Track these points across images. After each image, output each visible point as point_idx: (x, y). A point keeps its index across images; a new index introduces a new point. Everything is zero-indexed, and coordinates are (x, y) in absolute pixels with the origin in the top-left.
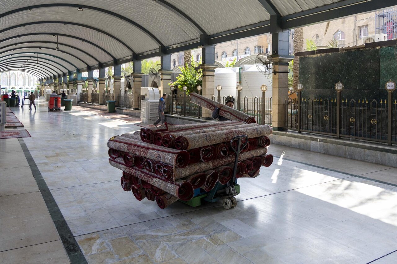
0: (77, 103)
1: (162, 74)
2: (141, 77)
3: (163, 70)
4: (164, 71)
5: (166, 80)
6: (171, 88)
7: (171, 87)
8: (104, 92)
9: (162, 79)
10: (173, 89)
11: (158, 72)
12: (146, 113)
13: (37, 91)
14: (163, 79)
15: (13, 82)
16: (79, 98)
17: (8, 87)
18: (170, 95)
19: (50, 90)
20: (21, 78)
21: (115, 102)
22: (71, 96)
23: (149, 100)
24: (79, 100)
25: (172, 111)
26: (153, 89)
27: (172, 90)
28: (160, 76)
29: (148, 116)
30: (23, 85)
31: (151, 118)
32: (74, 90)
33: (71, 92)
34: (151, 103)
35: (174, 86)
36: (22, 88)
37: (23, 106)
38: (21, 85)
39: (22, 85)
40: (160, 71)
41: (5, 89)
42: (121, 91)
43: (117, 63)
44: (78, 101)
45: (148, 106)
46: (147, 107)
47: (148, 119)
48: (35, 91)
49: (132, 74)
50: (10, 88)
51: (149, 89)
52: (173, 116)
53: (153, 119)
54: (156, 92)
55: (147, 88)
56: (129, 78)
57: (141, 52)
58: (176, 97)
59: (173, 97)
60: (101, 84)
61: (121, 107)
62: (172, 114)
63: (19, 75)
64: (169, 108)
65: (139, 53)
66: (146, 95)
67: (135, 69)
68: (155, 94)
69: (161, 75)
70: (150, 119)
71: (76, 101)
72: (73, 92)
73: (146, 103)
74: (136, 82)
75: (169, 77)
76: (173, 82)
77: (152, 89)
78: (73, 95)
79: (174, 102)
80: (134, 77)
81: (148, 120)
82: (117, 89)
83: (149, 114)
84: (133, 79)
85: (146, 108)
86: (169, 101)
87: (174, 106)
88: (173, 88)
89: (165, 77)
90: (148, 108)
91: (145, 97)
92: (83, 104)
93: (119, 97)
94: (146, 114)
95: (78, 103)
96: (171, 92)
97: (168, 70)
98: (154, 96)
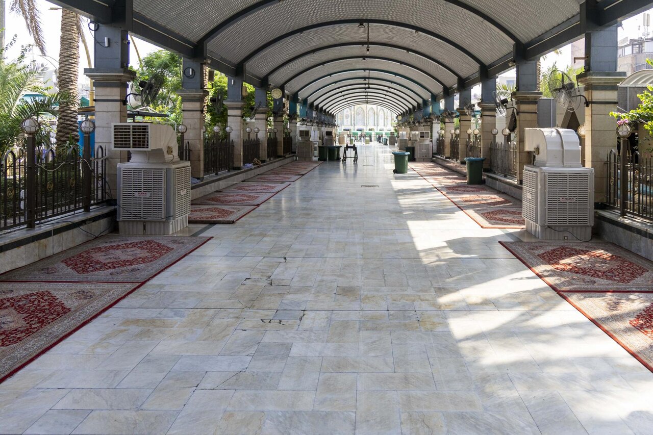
0: (431, 156)
1: (589, 87)
2: (535, 102)
3: (591, 75)
4: (594, 79)
5: (602, 106)
6: (620, 129)
7: (620, 126)
8: (467, 137)
9: (587, 104)
10: (625, 134)
11: (574, 81)
12: (536, 205)
13: (394, 134)
14: (593, 102)
15: (371, 121)
16: (435, 148)
17: (364, 128)
18: (615, 150)
19: (405, 133)
20: (371, 113)
21: (482, 160)
22: (421, 143)
23: (544, 168)
24: (435, 151)
25: (624, 205)
26: (558, 132)
27: (624, 137)
28: (584, 94)
29: (543, 216)
30: (384, 126)
31: (552, 224)
32: (426, 133)
33: (421, 137)
34: (553, 176)
35: (629, 124)
36: (383, 130)
37: (345, 160)
38: (381, 126)
39: (383, 124)
40: (583, 79)
41: (361, 130)
42: (494, 136)
43: (487, 73)
44: (433, 153)
45: (543, 186)
46: (539, 187)
47: (541, 226)
48: (391, 134)
49: (513, 94)
50: (356, 130)
51: (545, 134)
52: (627, 221)
53: (559, 227)
54: (568, 143)
55: (542, 129)
56: (506, 106)
57: (533, 37)
58: (636, 159)
59: (625, 161)
60: (462, 122)
61: (495, 173)
62: (623, 214)
63: (368, 110)
64: (612, 191)
65: (530, 39)
66: (538, 149)
67: (521, 83)
68: (565, 148)
69: (586, 89)
70: (549, 227)
71: (429, 154)
72: (424, 137)
73: (537, 176)
74: (521, 114)
75: (612, 95)
76: (626, 109)
77: (554, 134)
78: (424, 143)
79: (630, 174)
80: (517, 103)
81: (541, 229)
82: (488, 131)
83: (544, 210)
84: (515, 106)
85: (536, 192)
86: (612, 171)
87: (630, 186)
88: (625, 131)
89: (598, 95)
90: (543, 193)
91: (534, 157)
92: (439, 160)
93: (492, 149)
94: (536, 209)
95: (433, 157)
96: (619, 143)
97: (608, 75)
98: (563, 155)
